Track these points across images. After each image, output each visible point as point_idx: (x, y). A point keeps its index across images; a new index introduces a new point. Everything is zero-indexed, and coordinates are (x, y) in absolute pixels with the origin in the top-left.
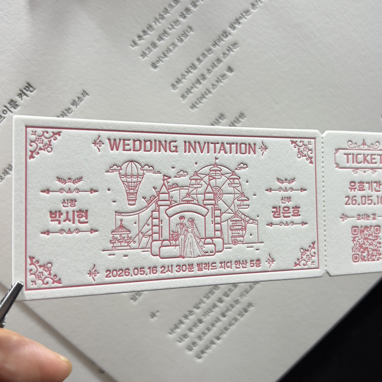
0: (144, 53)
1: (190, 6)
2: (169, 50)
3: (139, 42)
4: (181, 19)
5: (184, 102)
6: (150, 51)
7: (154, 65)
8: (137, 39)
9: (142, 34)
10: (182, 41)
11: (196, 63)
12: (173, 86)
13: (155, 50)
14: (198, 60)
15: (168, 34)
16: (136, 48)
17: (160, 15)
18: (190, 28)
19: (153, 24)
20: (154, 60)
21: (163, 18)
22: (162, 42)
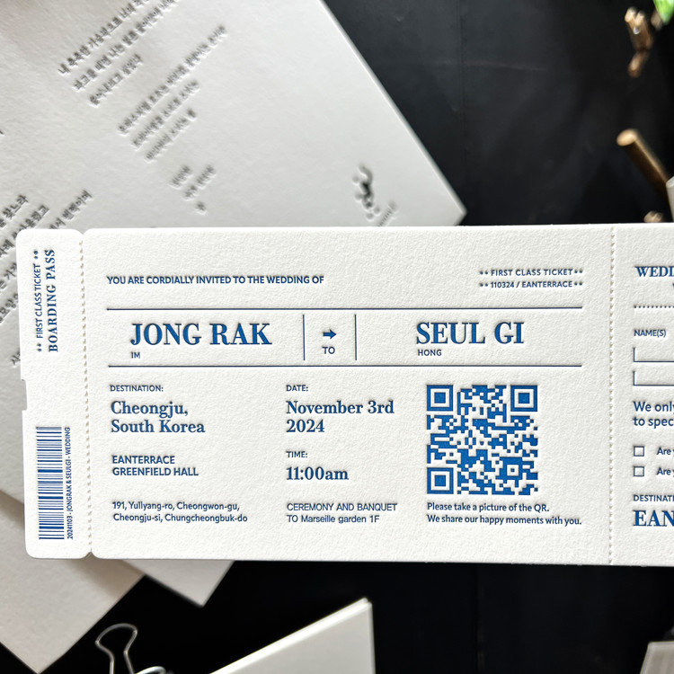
0: (78, 82)
1: (136, 30)
2: (112, 82)
3: (71, 67)
4: (125, 45)
5: (137, 150)
6: (87, 81)
7: (94, 100)
8: (67, 63)
9: (74, 57)
10: (128, 72)
11: (150, 102)
12: (122, 128)
13: (93, 80)
14: (151, 98)
15: (110, 62)
16: (66, 74)
17: (97, 36)
18: (138, 57)
19: (89, 46)
20: (94, 92)
21: (101, 40)
22: (102, 70)
